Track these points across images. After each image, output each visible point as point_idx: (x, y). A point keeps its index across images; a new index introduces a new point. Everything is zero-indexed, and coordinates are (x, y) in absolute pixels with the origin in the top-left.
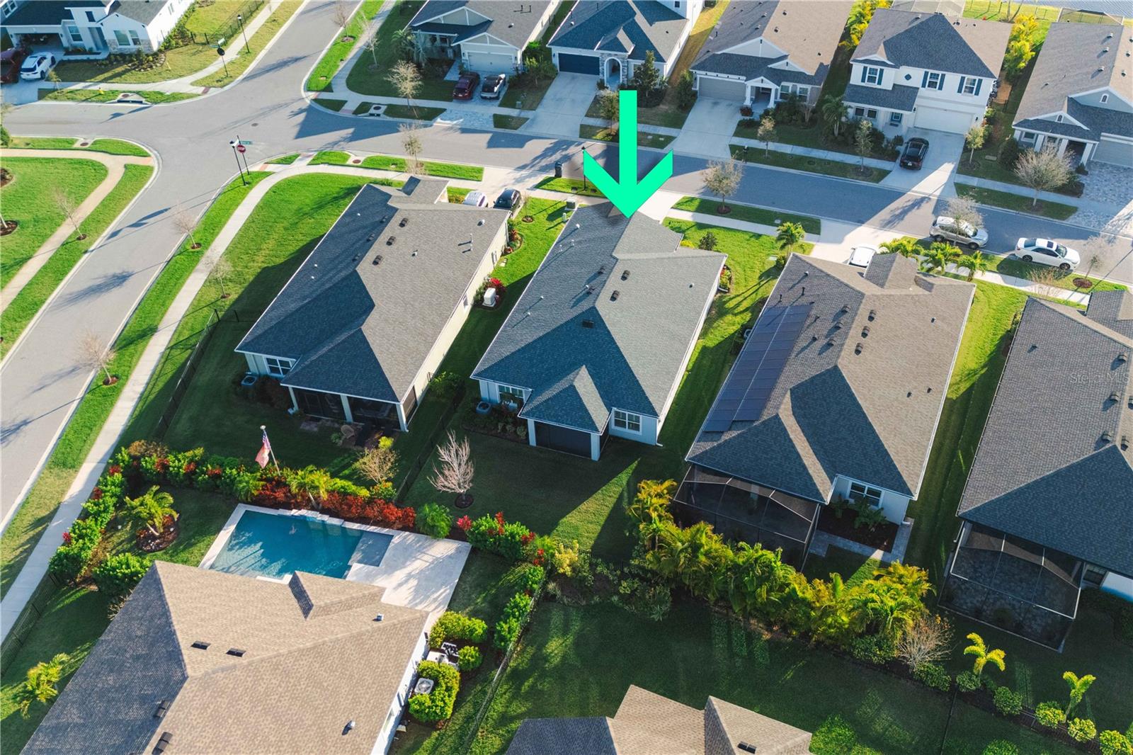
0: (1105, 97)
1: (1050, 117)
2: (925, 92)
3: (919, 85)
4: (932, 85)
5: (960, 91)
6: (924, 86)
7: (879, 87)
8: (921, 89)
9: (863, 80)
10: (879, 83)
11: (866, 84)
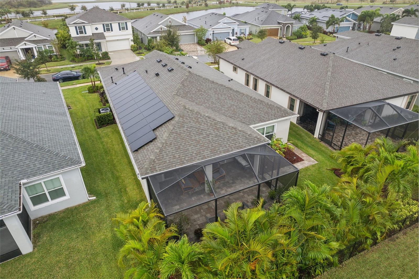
0: (170, 21)
1: (158, 29)
2: (106, 34)
3: (103, 31)
4: (108, 30)
5: (120, 30)
6: (105, 31)
7: (86, 35)
8: (104, 33)
9: (78, 34)
10: (86, 33)
11: (80, 35)
